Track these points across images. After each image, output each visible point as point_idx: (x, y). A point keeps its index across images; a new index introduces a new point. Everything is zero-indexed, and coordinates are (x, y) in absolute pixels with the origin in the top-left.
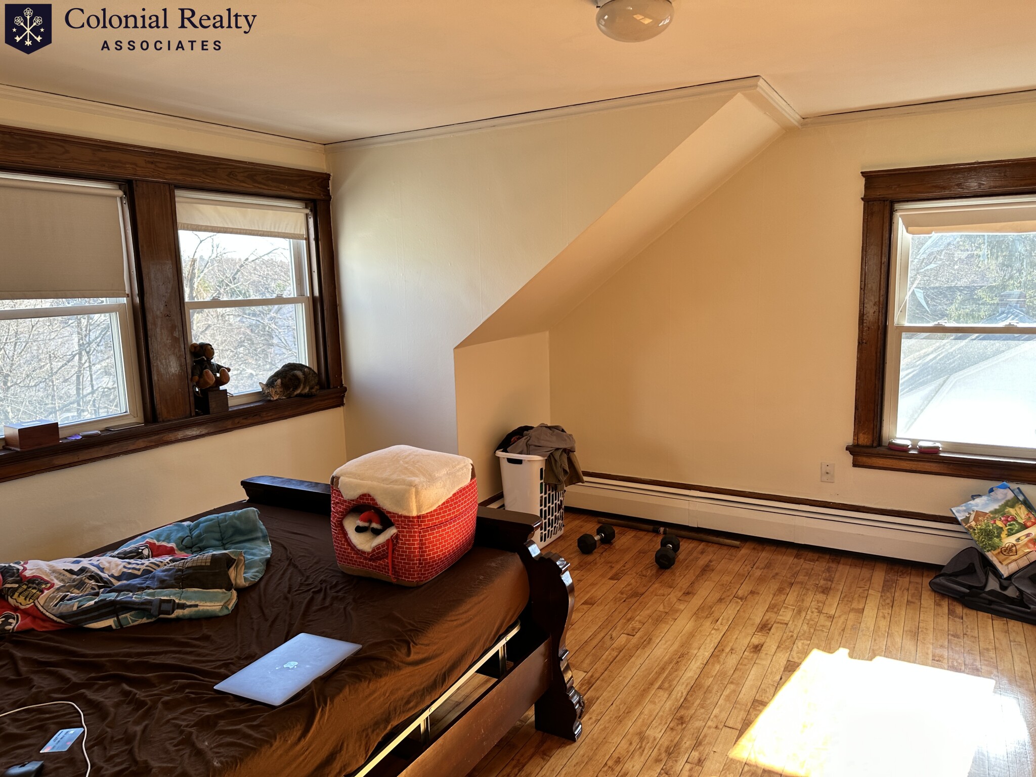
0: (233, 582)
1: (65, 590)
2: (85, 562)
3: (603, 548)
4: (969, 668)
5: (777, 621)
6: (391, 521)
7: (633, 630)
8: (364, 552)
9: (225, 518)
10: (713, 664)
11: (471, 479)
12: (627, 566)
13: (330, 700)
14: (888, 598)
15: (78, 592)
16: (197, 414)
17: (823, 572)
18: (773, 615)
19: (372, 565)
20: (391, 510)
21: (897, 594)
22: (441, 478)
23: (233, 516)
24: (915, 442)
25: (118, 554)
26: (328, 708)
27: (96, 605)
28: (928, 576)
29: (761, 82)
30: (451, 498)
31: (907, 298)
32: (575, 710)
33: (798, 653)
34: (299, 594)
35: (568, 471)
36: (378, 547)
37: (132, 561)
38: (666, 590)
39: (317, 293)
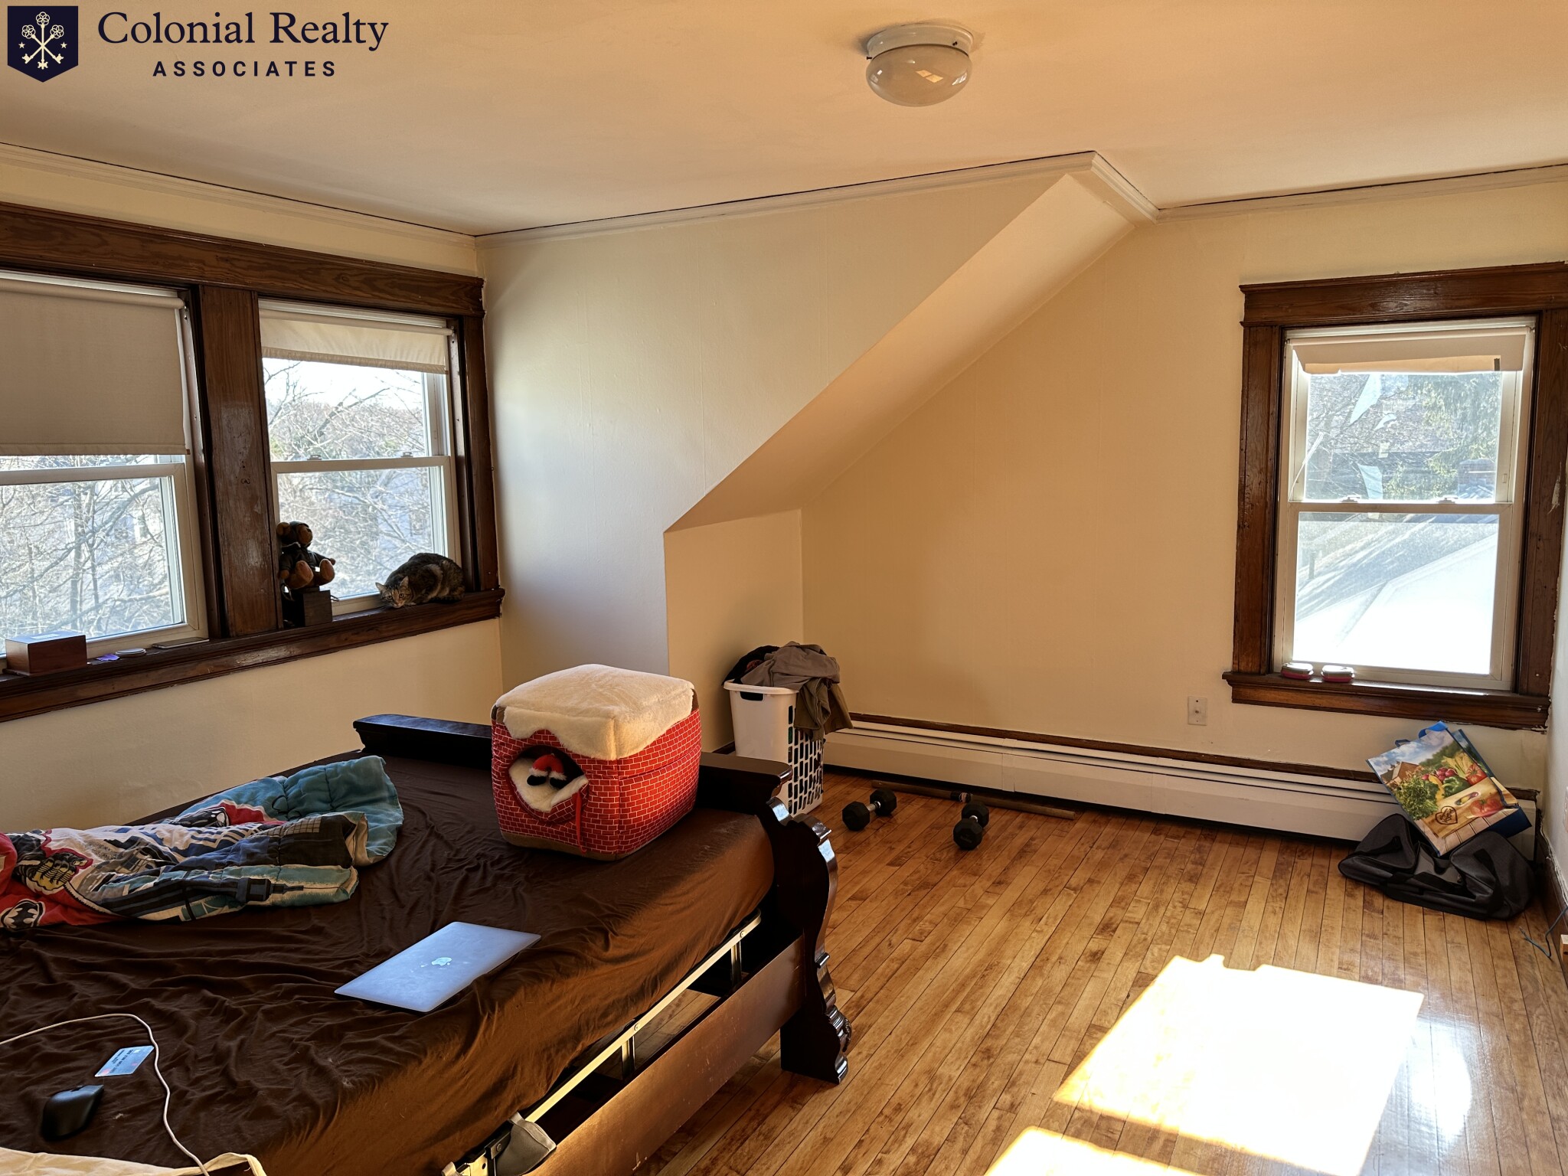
0: (352, 856)
1: (108, 868)
2: (135, 831)
3: (879, 822)
4: (1389, 979)
5: (1125, 919)
6: (579, 767)
7: (921, 933)
8: (540, 813)
9: (336, 770)
10: (1034, 978)
11: (693, 710)
12: (914, 846)
13: (499, 1006)
14: (1281, 886)
15: (128, 871)
16: (287, 626)
17: (1192, 852)
18: (1120, 912)
19: (551, 831)
20: (580, 753)
21: (1293, 882)
22: (650, 707)
23: (348, 767)
24: (1318, 666)
25: (181, 820)
26: (496, 1016)
27: (157, 888)
28: (1337, 856)
29: (1096, 160)
30: (664, 735)
31: (1306, 462)
32: (838, 1038)
33: (1153, 961)
34: (447, 872)
35: (829, 710)
36: (560, 806)
37: (202, 829)
38: (971, 880)
39: (461, 451)
